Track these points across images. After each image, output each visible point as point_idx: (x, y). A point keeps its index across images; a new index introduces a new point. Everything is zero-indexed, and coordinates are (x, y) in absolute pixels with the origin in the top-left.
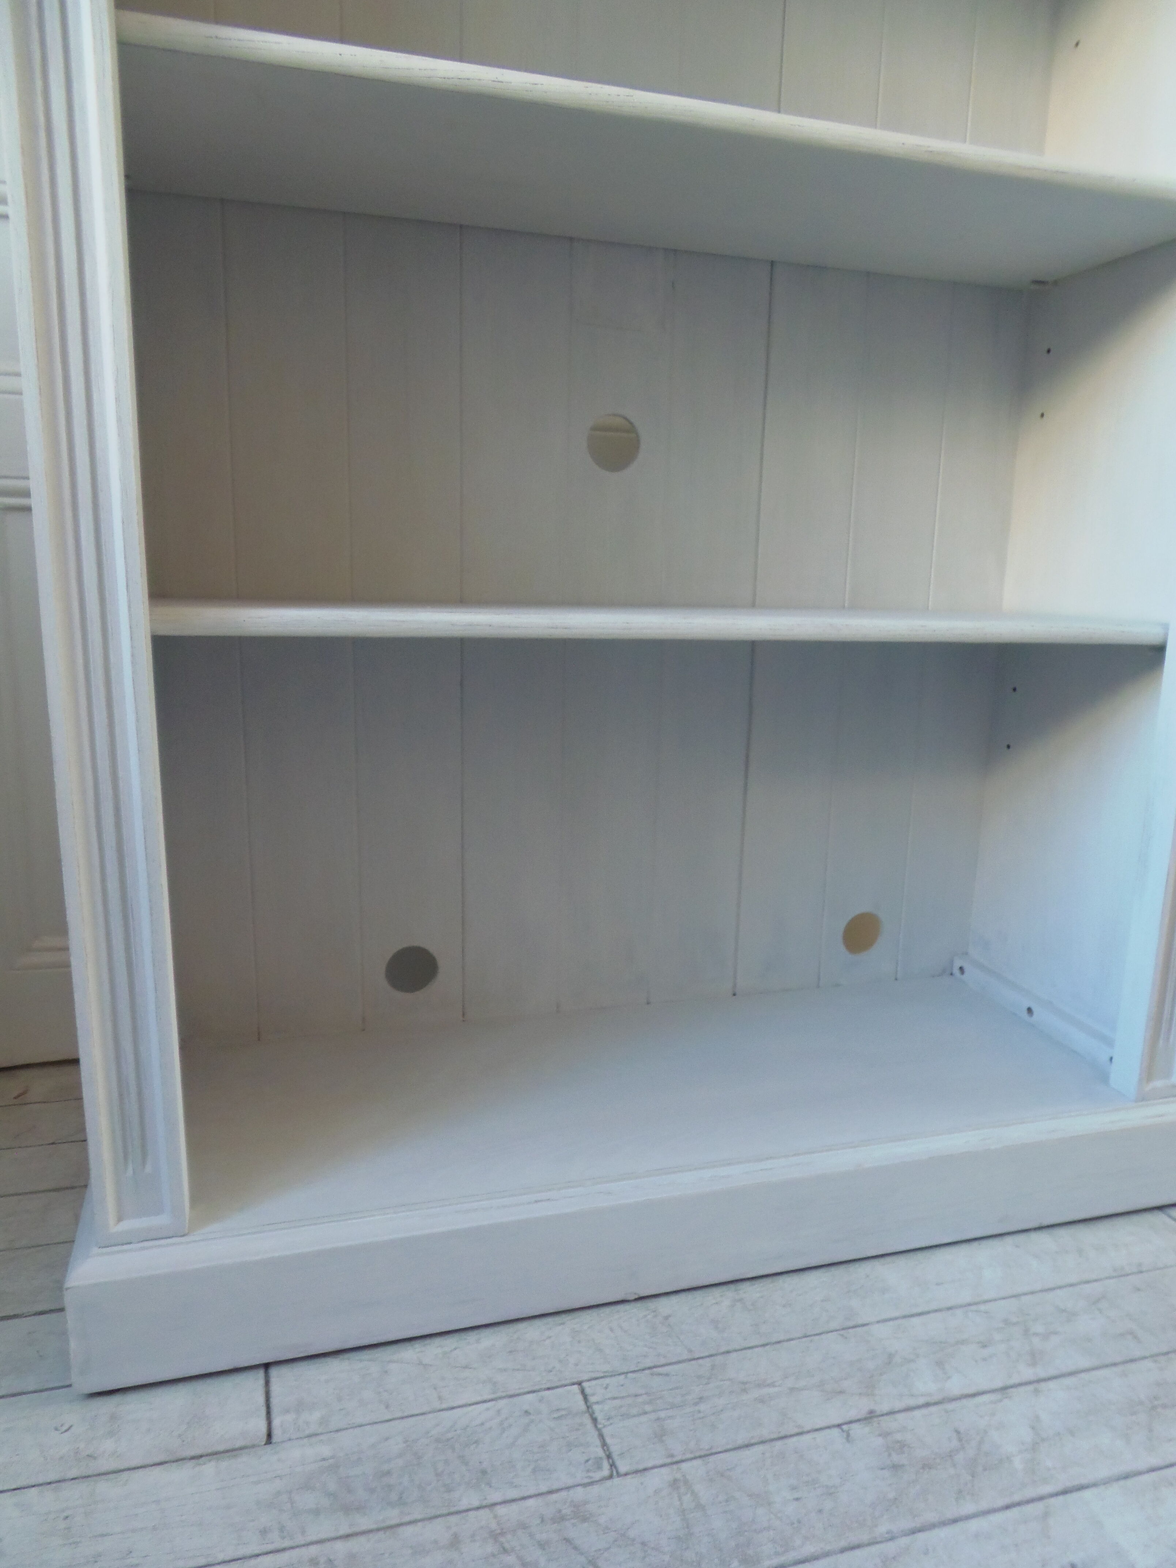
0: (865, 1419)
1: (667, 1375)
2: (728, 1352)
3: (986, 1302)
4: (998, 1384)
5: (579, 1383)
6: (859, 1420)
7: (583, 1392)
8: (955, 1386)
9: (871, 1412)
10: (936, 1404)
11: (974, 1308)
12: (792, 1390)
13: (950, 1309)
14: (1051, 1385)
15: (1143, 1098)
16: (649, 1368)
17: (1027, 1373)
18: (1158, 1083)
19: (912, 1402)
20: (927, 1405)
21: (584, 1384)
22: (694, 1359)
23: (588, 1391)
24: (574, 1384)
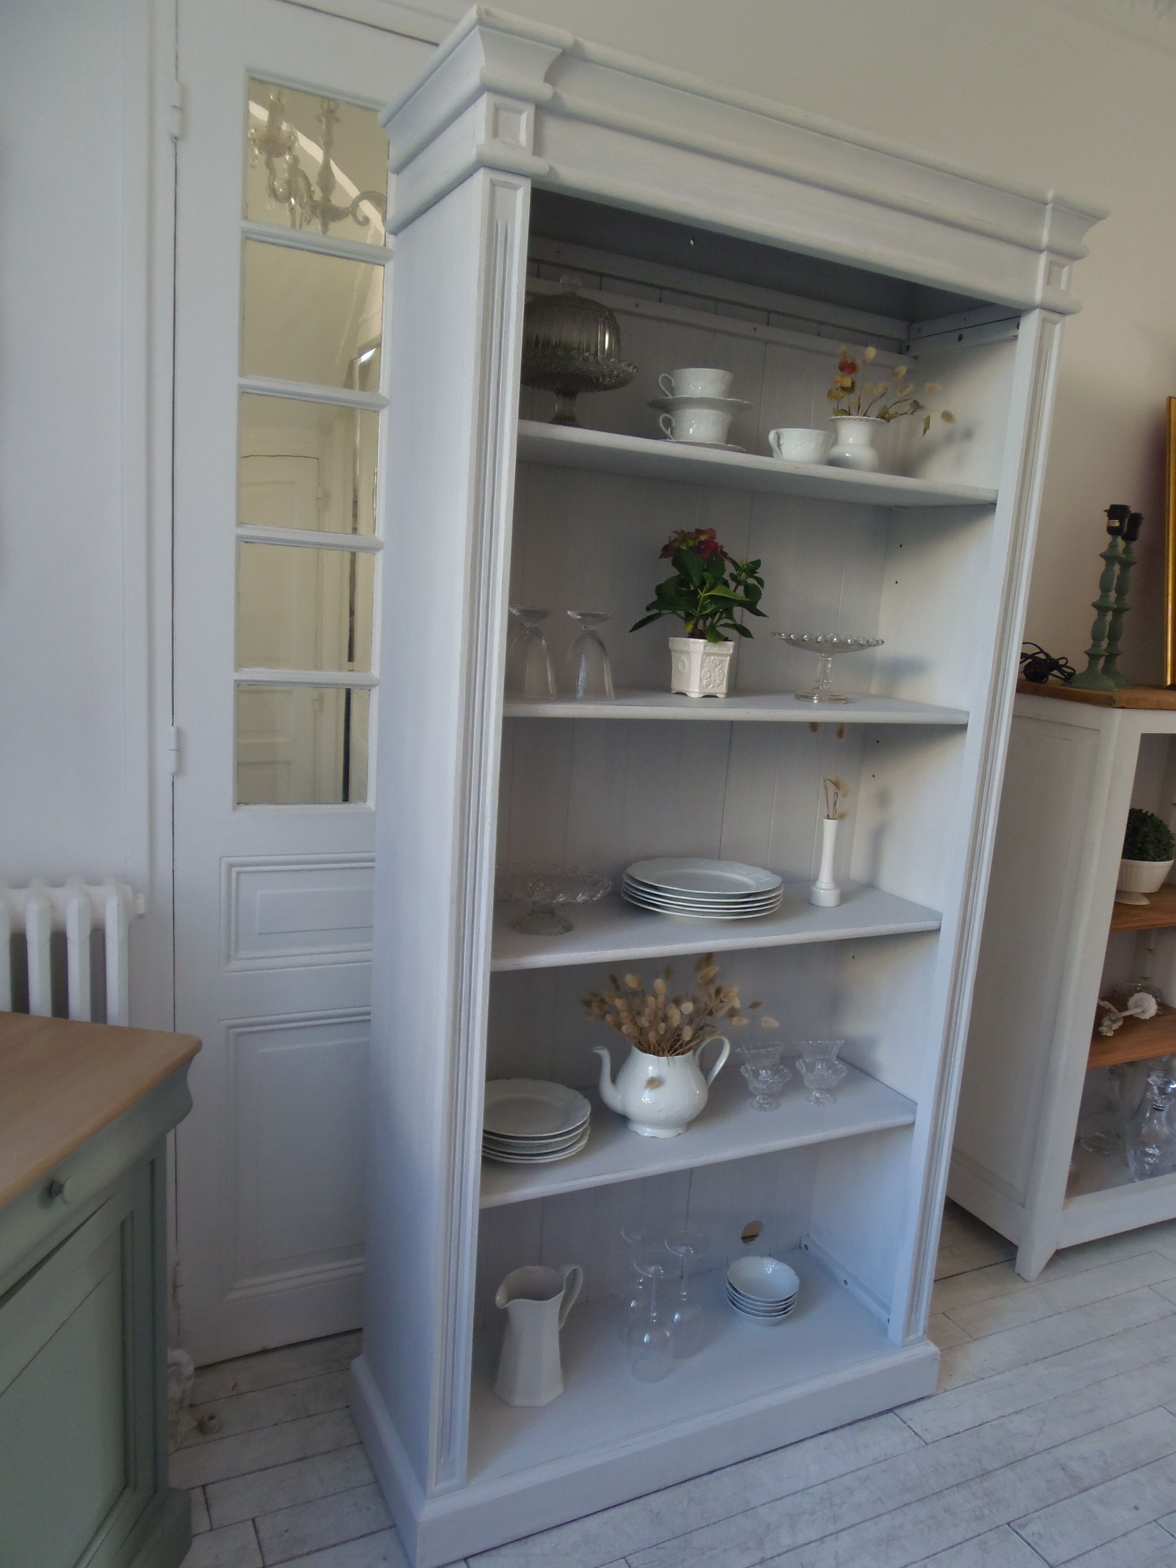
0: (760, 1562)
1: (664, 1548)
2: (691, 1532)
3: (811, 1487)
4: (819, 1536)
5: (624, 1558)
6: (757, 1564)
7: (627, 1562)
8: (800, 1539)
9: (763, 1558)
10: (791, 1550)
11: (806, 1491)
12: (725, 1550)
13: (794, 1493)
14: (843, 1533)
15: (904, 1346)
16: (656, 1545)
17: (832, 1528)
18: (912, 1337)
19: (780, 1551)
20: (787, 1552)
21: (627, 1558)
22: (676, 1538)
23: (630, 1562)
24: (621, 1559)
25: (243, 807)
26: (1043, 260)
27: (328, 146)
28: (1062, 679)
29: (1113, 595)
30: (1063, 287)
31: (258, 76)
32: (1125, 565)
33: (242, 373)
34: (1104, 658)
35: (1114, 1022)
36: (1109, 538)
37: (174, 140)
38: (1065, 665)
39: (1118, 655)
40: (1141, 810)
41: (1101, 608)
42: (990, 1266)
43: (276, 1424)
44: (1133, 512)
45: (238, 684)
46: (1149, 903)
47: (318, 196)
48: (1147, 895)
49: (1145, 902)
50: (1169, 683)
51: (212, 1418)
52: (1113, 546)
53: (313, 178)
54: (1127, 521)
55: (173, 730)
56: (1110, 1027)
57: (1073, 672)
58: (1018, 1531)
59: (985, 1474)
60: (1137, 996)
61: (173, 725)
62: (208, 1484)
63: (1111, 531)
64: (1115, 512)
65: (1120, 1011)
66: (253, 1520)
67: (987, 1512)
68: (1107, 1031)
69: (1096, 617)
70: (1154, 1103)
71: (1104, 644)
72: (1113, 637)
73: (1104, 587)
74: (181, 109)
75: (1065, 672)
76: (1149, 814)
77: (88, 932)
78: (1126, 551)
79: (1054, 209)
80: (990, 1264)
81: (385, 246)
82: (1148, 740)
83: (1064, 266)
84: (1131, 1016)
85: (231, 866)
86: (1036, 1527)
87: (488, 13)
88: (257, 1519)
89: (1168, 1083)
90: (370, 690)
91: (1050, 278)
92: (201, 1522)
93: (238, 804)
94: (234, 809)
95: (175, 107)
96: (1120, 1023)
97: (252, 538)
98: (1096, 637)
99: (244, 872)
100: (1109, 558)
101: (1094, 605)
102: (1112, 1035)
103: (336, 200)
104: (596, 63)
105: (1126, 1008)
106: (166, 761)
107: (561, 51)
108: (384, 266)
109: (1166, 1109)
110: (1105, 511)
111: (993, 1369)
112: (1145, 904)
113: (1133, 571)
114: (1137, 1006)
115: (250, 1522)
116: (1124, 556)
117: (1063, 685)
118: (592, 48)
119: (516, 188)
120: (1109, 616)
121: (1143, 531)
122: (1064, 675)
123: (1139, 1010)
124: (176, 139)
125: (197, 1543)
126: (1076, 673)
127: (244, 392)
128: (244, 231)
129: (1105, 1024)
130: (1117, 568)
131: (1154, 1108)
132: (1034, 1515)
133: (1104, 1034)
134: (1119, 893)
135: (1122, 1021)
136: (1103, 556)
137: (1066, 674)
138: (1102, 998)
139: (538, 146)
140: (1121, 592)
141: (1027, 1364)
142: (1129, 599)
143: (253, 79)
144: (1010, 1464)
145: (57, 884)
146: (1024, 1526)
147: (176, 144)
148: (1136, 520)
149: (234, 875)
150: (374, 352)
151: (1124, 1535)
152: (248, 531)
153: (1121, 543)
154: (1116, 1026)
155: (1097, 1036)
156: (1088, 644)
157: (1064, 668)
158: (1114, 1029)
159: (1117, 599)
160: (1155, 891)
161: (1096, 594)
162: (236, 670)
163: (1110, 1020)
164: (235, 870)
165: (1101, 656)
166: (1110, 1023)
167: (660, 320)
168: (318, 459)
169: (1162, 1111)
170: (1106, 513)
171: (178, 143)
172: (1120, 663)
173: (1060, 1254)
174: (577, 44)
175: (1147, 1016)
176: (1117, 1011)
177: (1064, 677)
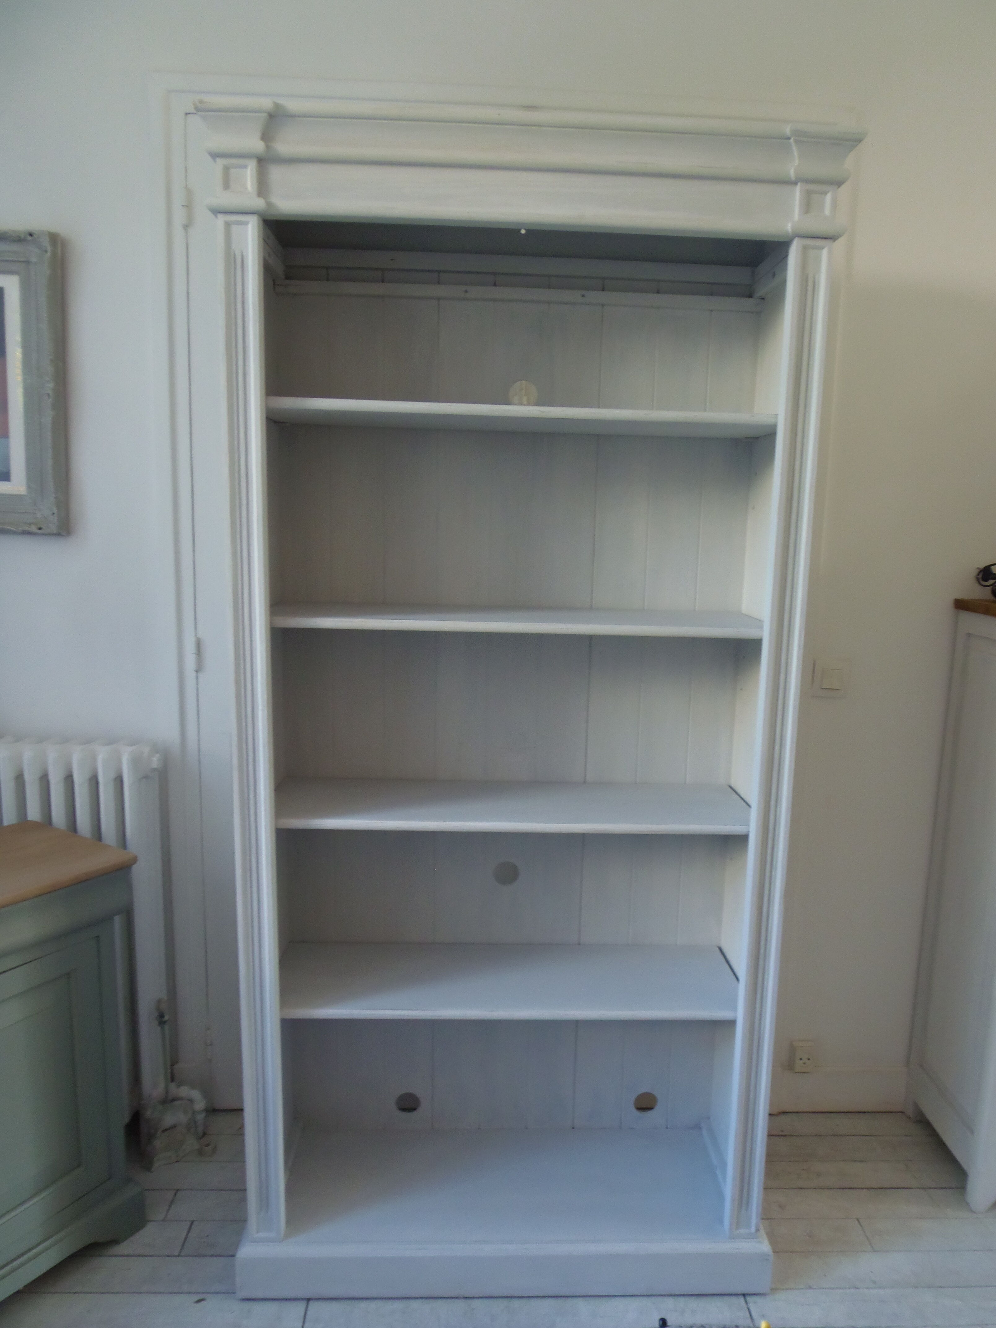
15: (733, 1237)
18: (738, 1231)
26: (798, 192)
30: (827, 212)
42: (942, 1188)
51: (208, 1145)
62: (181, 1190)
66: (192, 1222)
79: (795, 141)
83: (826, 193)
87: (201, 102)
88: (194, 1222)
91: (807, 207)
92: (158, 1214)
104: (299, 116)
107: (265, 115)
111: (875, 1282)
115: (189, 1223)
118: (292, 105)
119: (246, 223)
125: (149, 1226)
139: (263, 188)
167: (495, 300)
174: (277, 105)
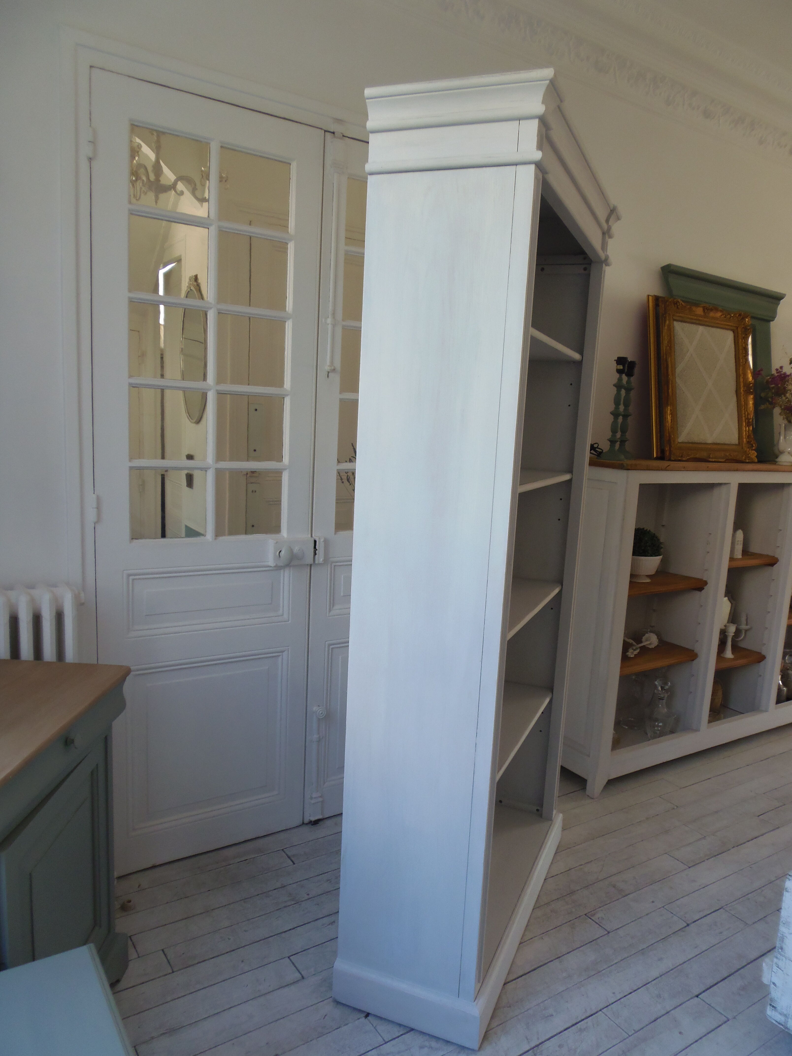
25: (135, 541)
27: (157, 149)
28: (596, 455)
29: (622, 408)
31: (136, 124)
32: (628, 390)
33: (130, 291)
34: (618, 443)
35: (635, 650)
36: (617, 375)
37: (89, 159)
38: (597, 447)
39: (626, 441)
40: (643, 529)
41: (615, 414)
43: (167, 903)
44: (629, 361)
45: (131, 468)
46: (650, 581)
47: (152, 177)
48: (648, 576)
49: (648, 580)
50: (655, 456)
51: (130, 901)
52: (620, 379)
53: (150, 169)
54: (626, 365)
55: (94, 496)
56: (632, 653)
57: (601, 451)
58: (591, 917)
59: (572, 893)
60: (647, 635)
61: (94, 493)
62: (132, 935)
63: (619, 371)
64: (621, 361)
65: (638, 644)
66: (163, 950)
67: (574, 910)
68: (631, 653)
69: (613, 420)
70: (659, 695)
71: (619, 435)
72: (623, 432)
73: (617, 402)
74: (93, 143)
75: (598, 451)
76: (648, 530)
77: (54, 614)
78: (628, 382)
80: (572, 791)
81: (209, 217)
82: (643, 487)
84: (644, 646)
85: (129, 575)
86: (600, 915)
88: (165, 950)
89: (666, 684)
90: (206, 471)
92: (132, 954)
93: (132, 539)
94: (130, 542)
95: (89, 142)
96: (638, 651)
97: (137, 384)
98: (614, 431)
99: (136, 579)
100: (619, 386)
101: (611, 413)
102: (633, 656)
103: (163, 181)
105: (641, 642)
106: (91, 515)
108: (209, 229)
109: (665, 698)
110: (615, 360)
112: (648, 581)
113: (632, 394)
114: (646, 641)
115: (161, 952)
116: (626, 385)
117: (597, 459)
120: (620, 419)
121: (637, 370)
122: (597, 453)
123: (648, 643)
124: (90, 159)
125: (131, 965)
126: (604, 452)
127: (131, 301)
128: (129, 210)
129: (630, 651)
130: (623, 392)
131: (659, 699)
132: (599, 909)
133: (629, 656)
134: (632, 576)
135: (639, 649)
136: (615, 385)
137: (598, 453)
138: (626, 635)
140: (626, 405)
141: (593, 839)
142: (631, 409)
143: (132, 125)
144: (587, 887)
145: (32, 587)
146: (594, 915)
147: (90, 161)
148: (632, 365)
149: (131, 582)
150: (175, 265)
151: (647, 915)
152: (132, 381)
153: (625, 378)
154: (636, 652)
155: (625, 658)
156: (609, 434)
157: (597, 449)
158: (635, 654)
159: (624, 409)
160: (654, 573)
161: (612, 407)
162: (130, 461)
163: (633, 649)
164: (131, 577)
165: (618, 441)
166: (632, 651)
168: (139, 332)
169: (663, 699)
170: (616, 362)
171: (91, 162)
172: (628, 446)
173: (612, 783)
175: (652, 646)
176: (634, 643)
177: (597, 454)
